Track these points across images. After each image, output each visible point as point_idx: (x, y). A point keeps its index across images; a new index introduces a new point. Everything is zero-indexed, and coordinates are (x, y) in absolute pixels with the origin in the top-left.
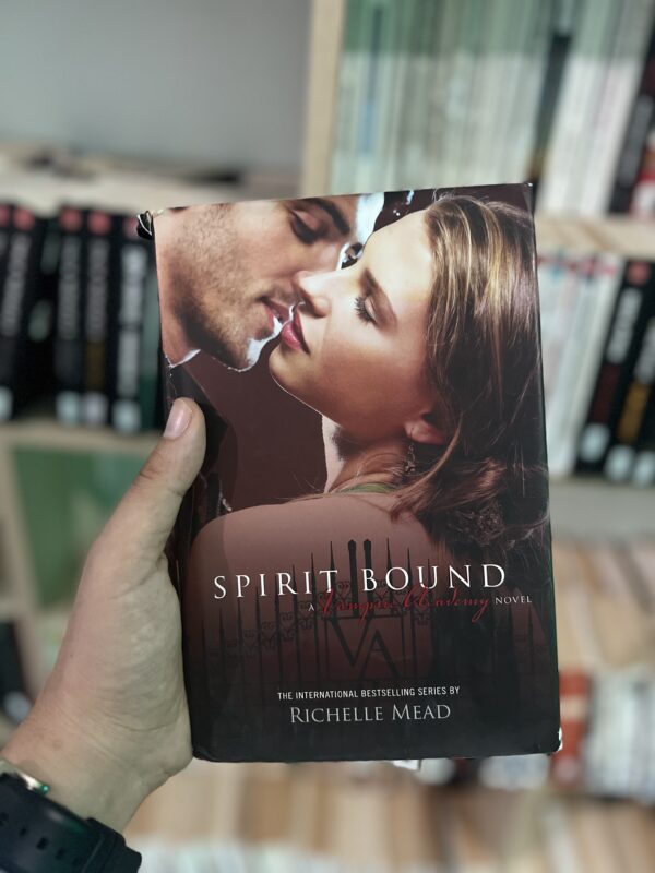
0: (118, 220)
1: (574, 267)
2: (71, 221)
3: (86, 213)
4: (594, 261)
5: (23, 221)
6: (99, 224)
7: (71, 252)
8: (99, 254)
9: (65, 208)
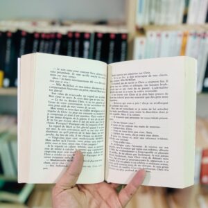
0: (82, 34)
1: (199, 35)
2: (70, 35)
3: (74, 33)
4: (205, 33)
5: (59, 36)
6: (77, 35)
7: (70, 44)
8: (77, 44)
9: (69, 32)
